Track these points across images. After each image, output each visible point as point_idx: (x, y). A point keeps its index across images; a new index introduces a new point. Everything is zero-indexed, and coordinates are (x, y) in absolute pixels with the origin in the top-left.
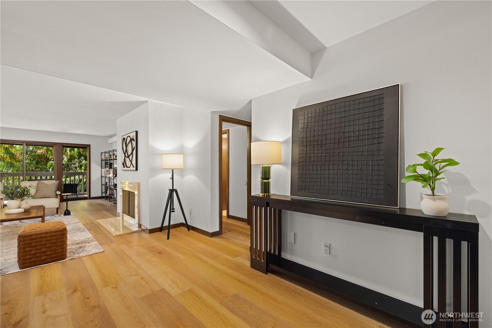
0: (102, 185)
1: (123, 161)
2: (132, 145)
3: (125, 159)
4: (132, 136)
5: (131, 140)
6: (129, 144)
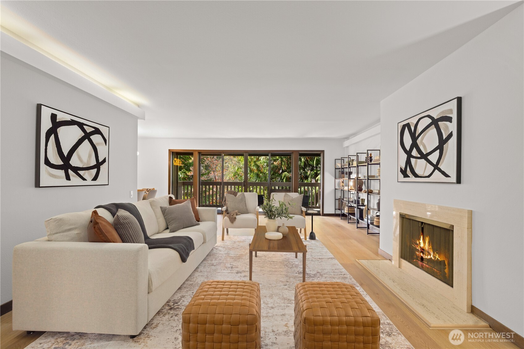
0: (335, 199)
1: (403, 167)
2: (441, 130)
3: (408, 162)
4: (439, 113)
5: (435, 122)
6: (428, 132)
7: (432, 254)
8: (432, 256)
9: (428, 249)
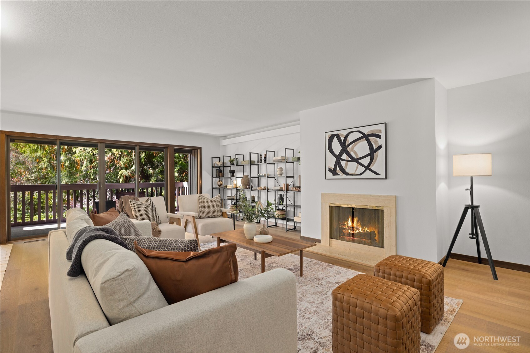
1: (332, 167)
2: (372, 143)
3: (338, 163)
4: (369, 130)
5: (366, 137)
6: (359, 143)
7: (361, 229)
8: (360, 230)
9: (357, 226)
